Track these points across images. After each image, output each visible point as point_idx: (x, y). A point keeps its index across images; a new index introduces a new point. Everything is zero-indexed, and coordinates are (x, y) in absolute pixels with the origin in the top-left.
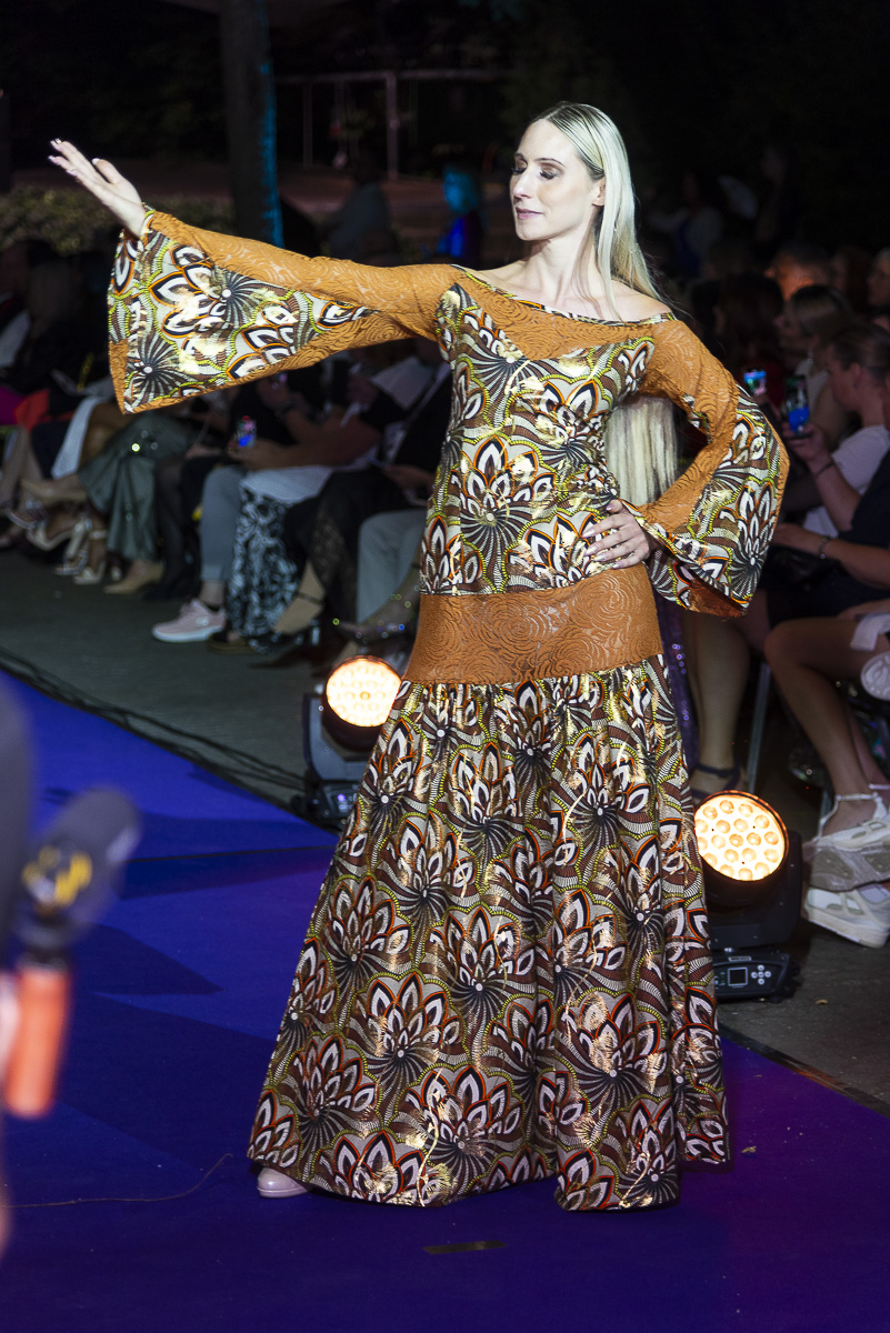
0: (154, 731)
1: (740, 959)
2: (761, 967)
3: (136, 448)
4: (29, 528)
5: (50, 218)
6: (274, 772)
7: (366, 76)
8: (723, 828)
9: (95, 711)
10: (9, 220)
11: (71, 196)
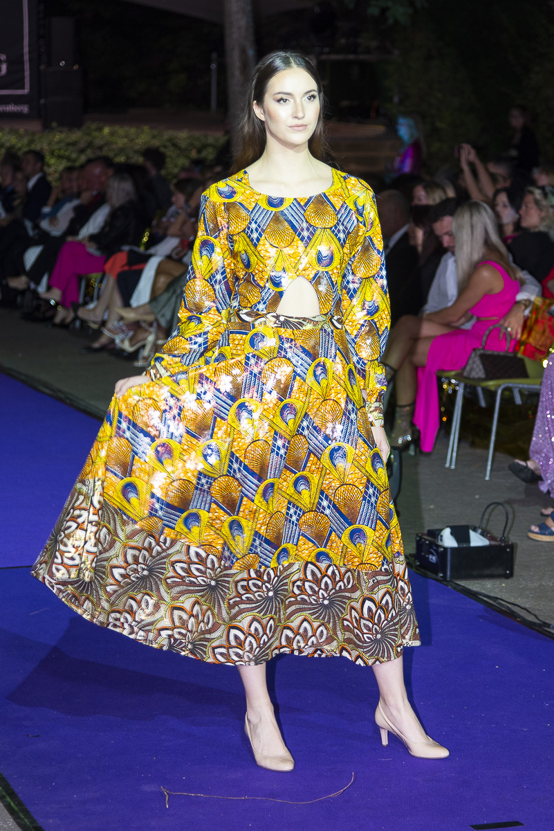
10: (82, 145)
11: (121, 131)
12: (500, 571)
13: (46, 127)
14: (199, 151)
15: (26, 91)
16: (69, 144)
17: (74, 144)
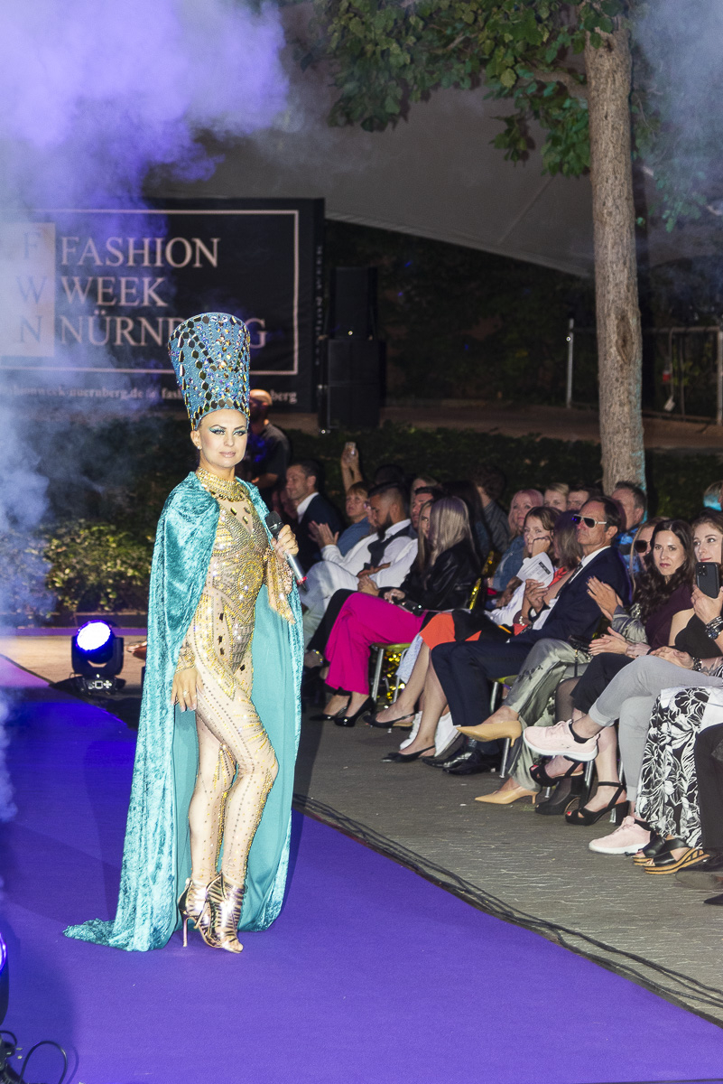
6: (715, 995)
15: (295, 372)
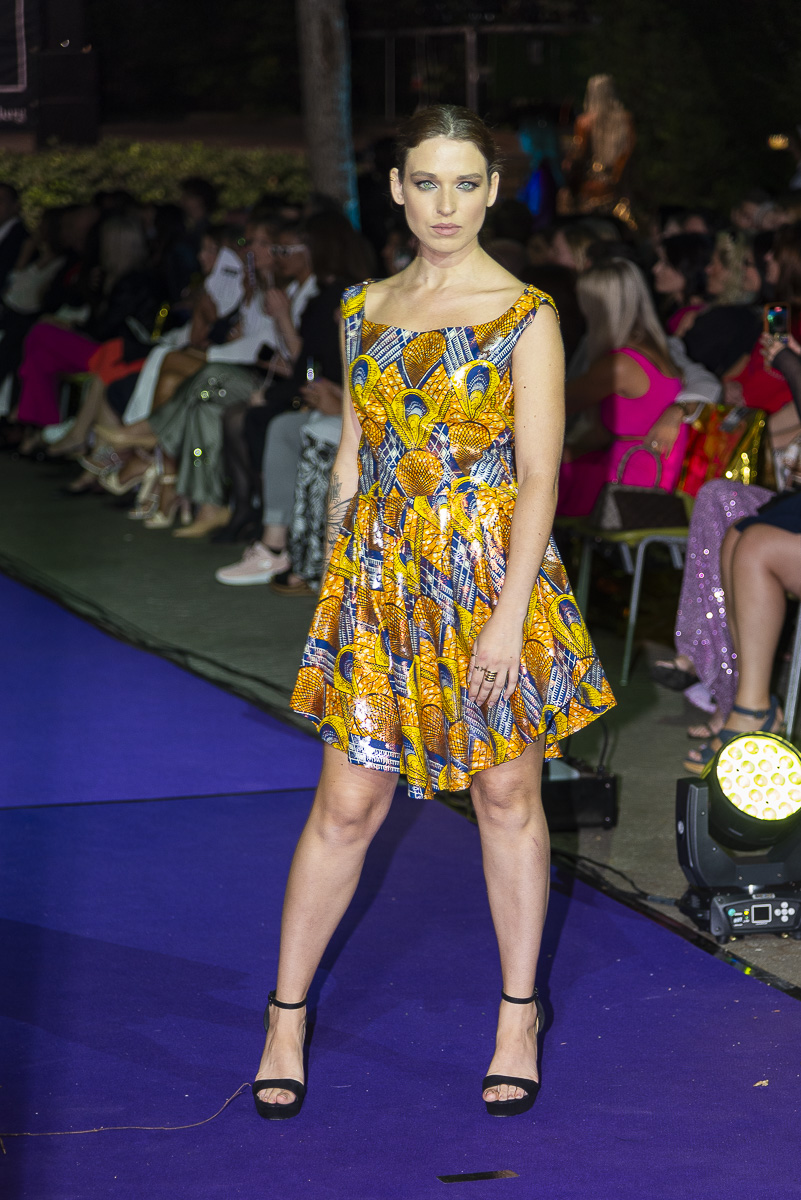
0: (212, 672)
1: (764, 896)
2: (785, 905)
3: (205, 395)
4: (102, 473)
5: (137, 170)
7: (447, 30)
8: (748, 768)
9: (156, 650)
10: (95, 172)
11: (157, 148)
12: (596, 818)
13: (42, 146)
14: (281, 179)
15: (20, 88)
16: (75, 172)
17: (83, 171)
